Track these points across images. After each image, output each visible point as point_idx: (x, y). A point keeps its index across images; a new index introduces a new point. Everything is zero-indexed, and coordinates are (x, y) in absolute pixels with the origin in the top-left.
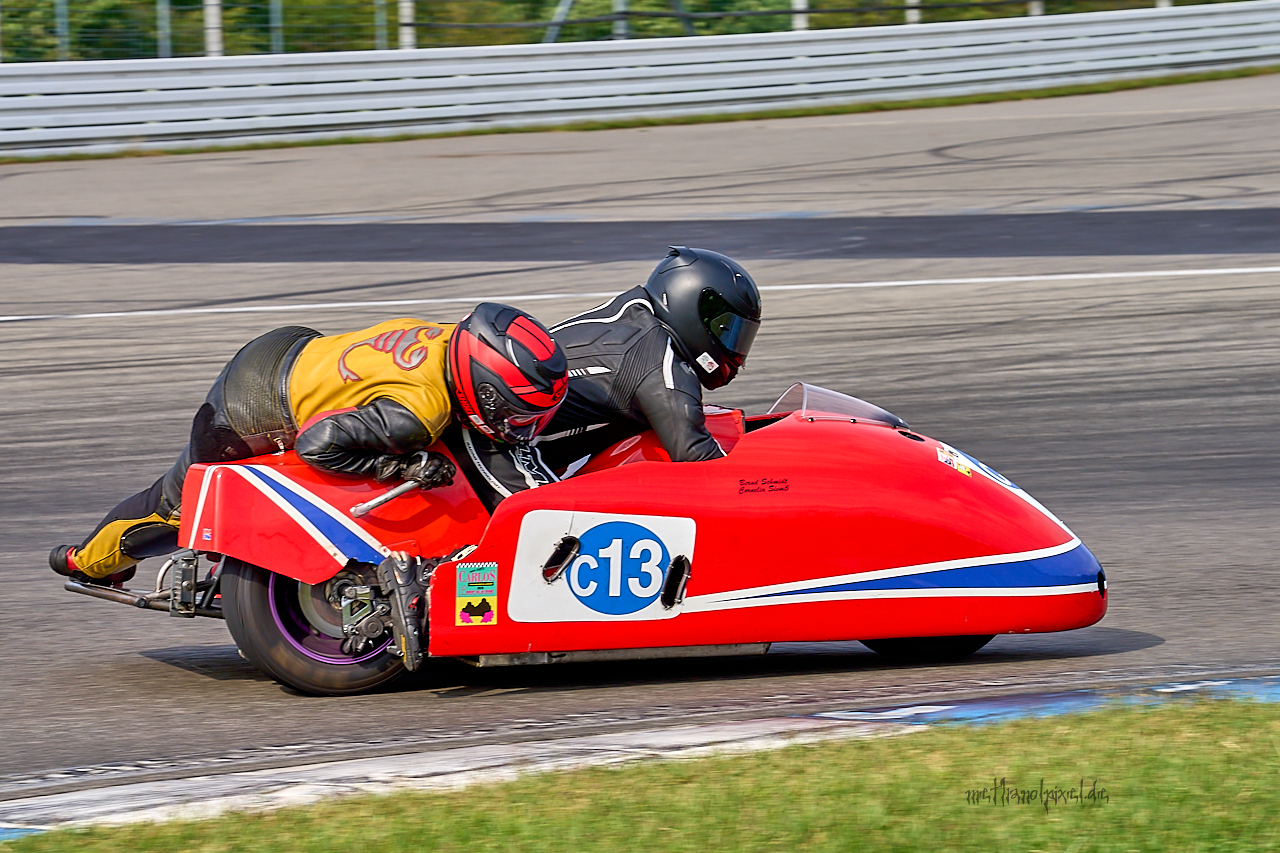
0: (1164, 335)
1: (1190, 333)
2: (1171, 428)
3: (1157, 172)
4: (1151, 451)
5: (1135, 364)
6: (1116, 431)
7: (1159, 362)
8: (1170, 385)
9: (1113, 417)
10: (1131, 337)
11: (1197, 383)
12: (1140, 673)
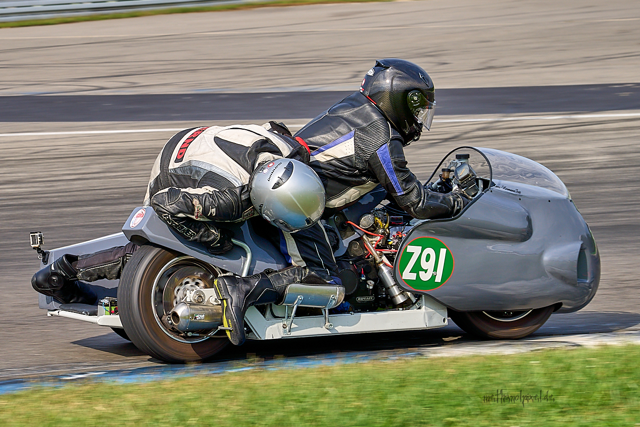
0: (80, 169)
1: (96, 168)
2: (82, 224)
3: (80, 72)
4: (68, 237)
5: (61, 186)
6: (48, 226)
7: (78, 185)
8: (81, 198)
9: (46, 217)
10: (61, 170)
11: (97, 198)
12: (53, 368)
